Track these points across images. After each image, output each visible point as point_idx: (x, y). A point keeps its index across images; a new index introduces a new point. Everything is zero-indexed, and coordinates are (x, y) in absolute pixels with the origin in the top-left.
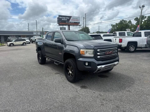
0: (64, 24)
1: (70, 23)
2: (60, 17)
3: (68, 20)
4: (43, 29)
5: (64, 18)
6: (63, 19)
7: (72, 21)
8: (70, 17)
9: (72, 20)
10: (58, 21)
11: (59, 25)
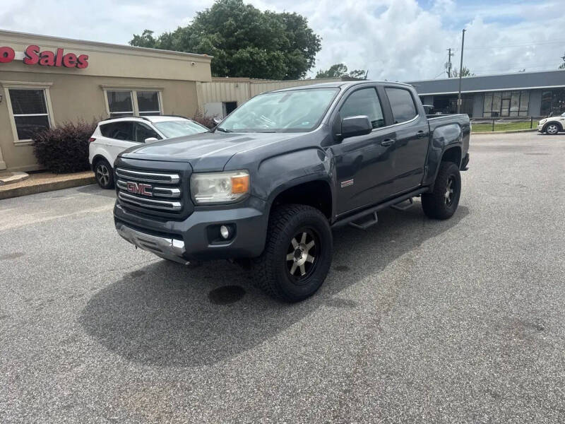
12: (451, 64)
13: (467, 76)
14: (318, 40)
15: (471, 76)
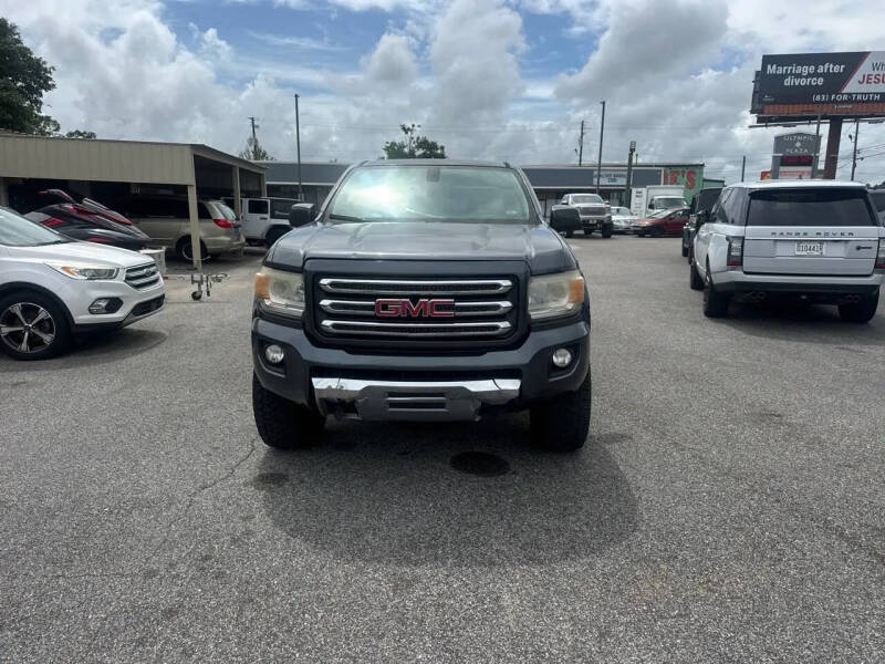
0: (796, 110)
1: (850, 101)
2: (771, 69)
3: (835, 83)
4: (632, 150)
5: (806, 70)
6: (788, 82)
7: (865, 88)
8: (853, 60)
9: (867, 79)
10: (755, 92)
11: (760, 120)
12: (256, 141)
13: (265, 161)
14: (45, 70)
15: (270, 162)
